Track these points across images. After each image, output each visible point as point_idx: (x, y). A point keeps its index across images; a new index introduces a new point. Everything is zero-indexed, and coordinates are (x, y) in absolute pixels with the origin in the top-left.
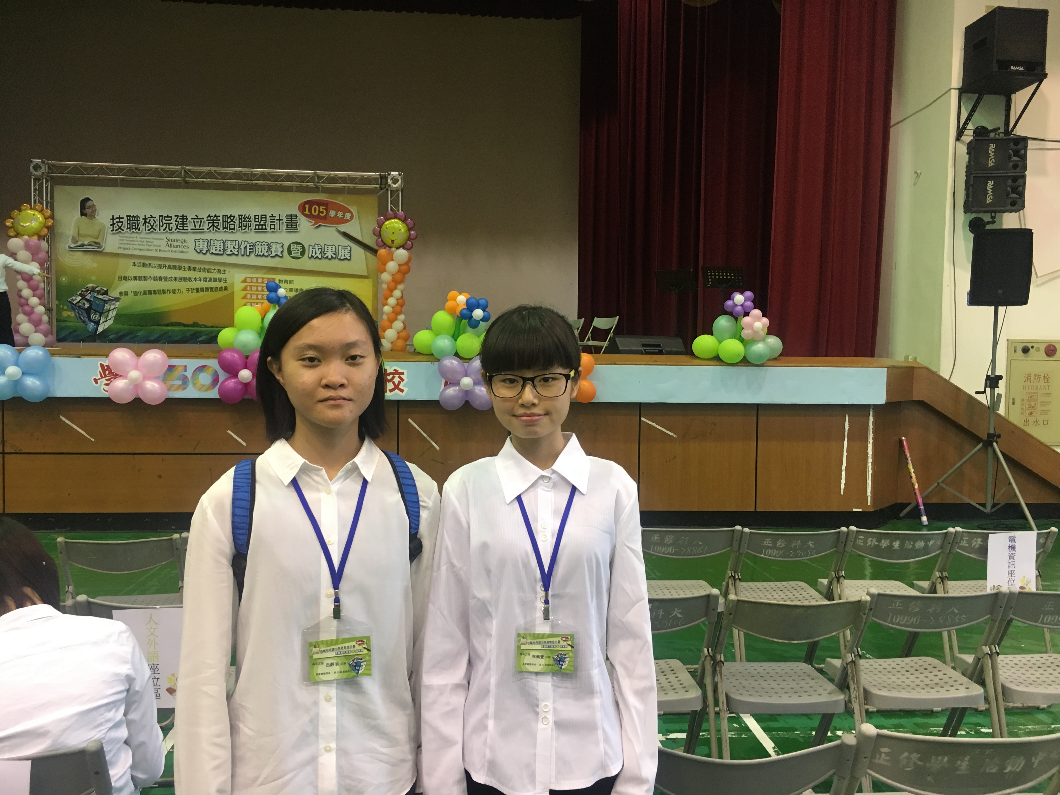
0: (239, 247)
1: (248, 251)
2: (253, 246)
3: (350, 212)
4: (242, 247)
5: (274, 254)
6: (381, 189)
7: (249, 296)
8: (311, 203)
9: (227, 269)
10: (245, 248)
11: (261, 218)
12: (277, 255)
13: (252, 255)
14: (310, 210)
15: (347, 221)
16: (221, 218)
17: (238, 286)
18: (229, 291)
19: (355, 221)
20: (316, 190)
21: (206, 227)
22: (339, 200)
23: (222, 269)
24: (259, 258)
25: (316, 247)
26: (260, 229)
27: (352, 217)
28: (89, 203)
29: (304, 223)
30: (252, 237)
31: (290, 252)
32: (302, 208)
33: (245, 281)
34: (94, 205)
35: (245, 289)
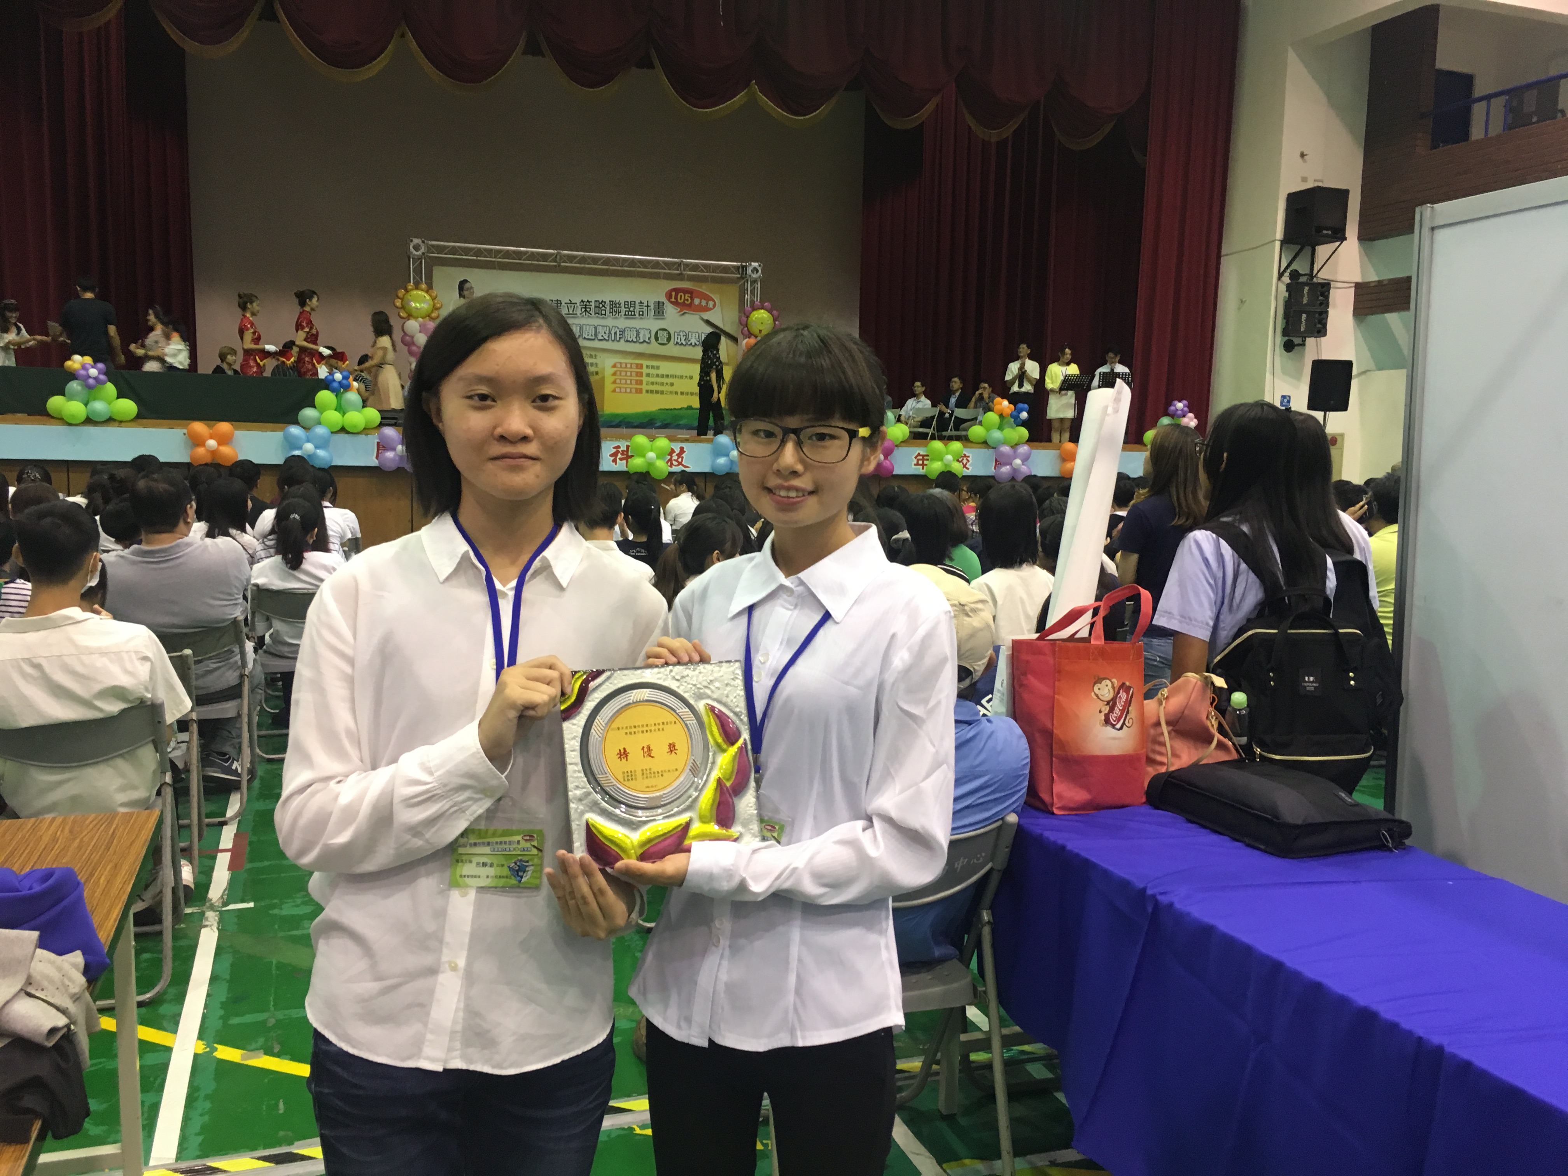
0: (610, 332)
1: (618, 336)
2: (622, 332)
3: (713, 300)
4: (613, 332)
5: (642, 340)
6: (742, 278)
7: (618, 381)
8: (677, 291)
9: (599, 354)
10: (615, 333)
11: (630, 305)
12: (645, 341)
13: (622, 340)
14: (676, 298)
15: (711, 309)
16: (593, 304)
17: (609, 371)
18: (600, 376)
19: (718, 309)
20: (680, 277)
21: (579, 312)
22: (704, 288)
23: (593, 353)
24: (628, 344)
25: (681, 334)
26: (630, 315)
27: (714, 306)
28: (467, 285)
29: (670, 310)
30: (622, 323)
31: (657, 339)
32: (669, 296)
33: (614, 366)
34: (472, 288)
35: (614, 374)
